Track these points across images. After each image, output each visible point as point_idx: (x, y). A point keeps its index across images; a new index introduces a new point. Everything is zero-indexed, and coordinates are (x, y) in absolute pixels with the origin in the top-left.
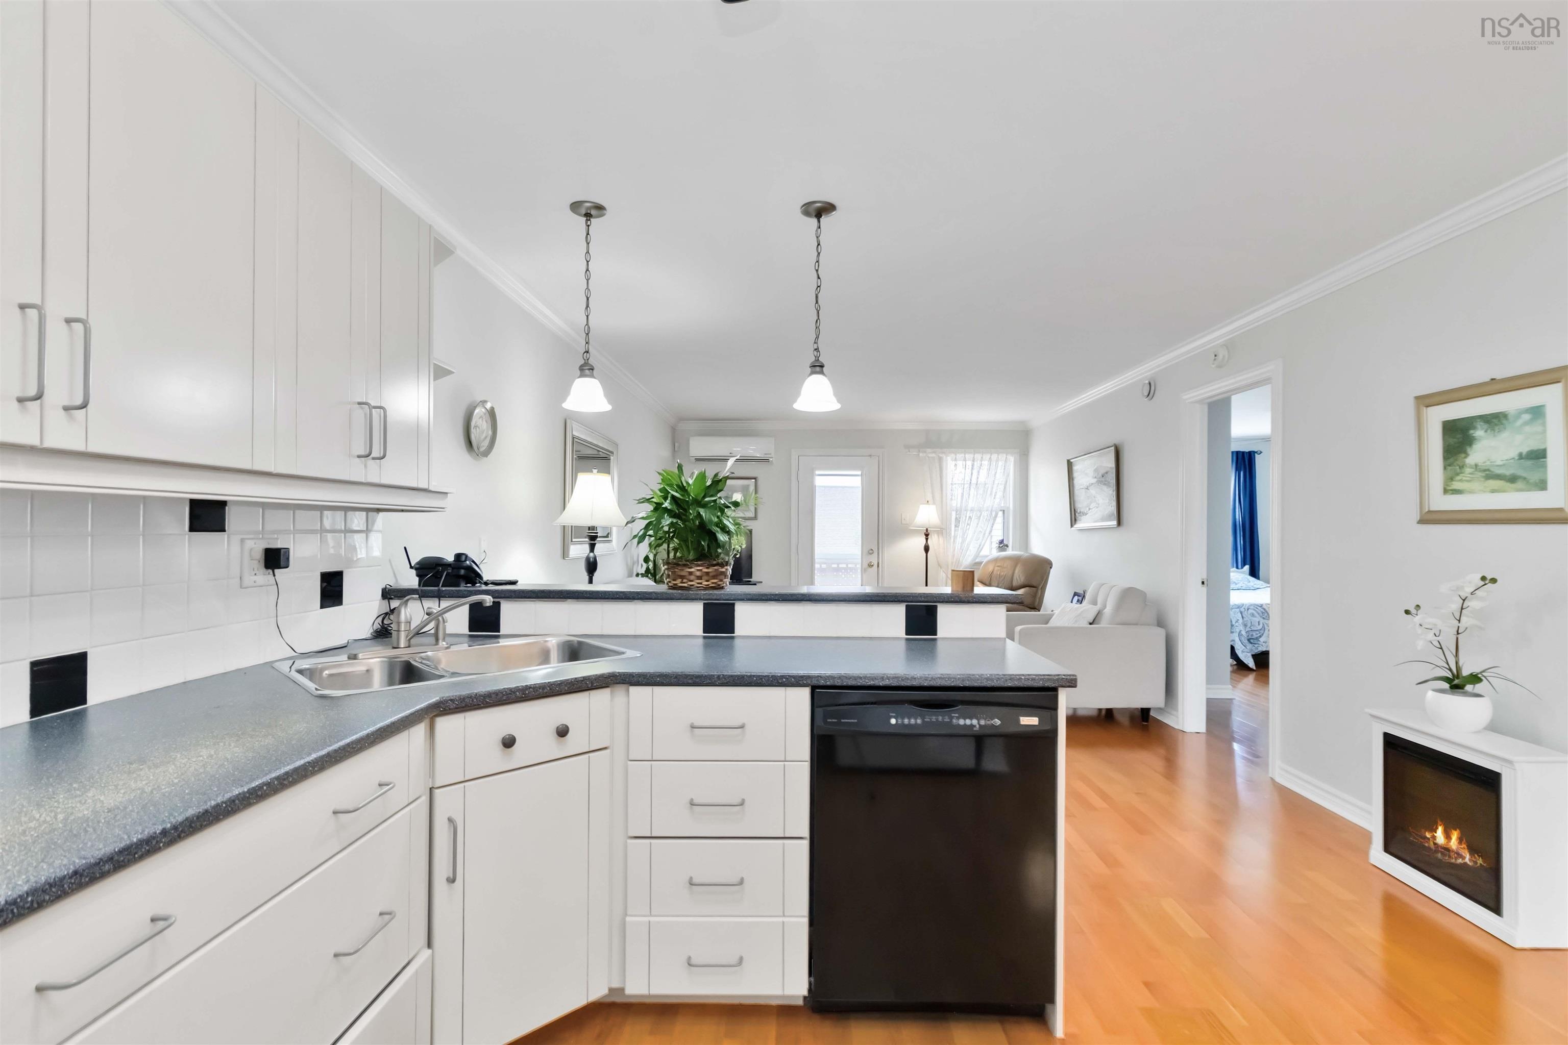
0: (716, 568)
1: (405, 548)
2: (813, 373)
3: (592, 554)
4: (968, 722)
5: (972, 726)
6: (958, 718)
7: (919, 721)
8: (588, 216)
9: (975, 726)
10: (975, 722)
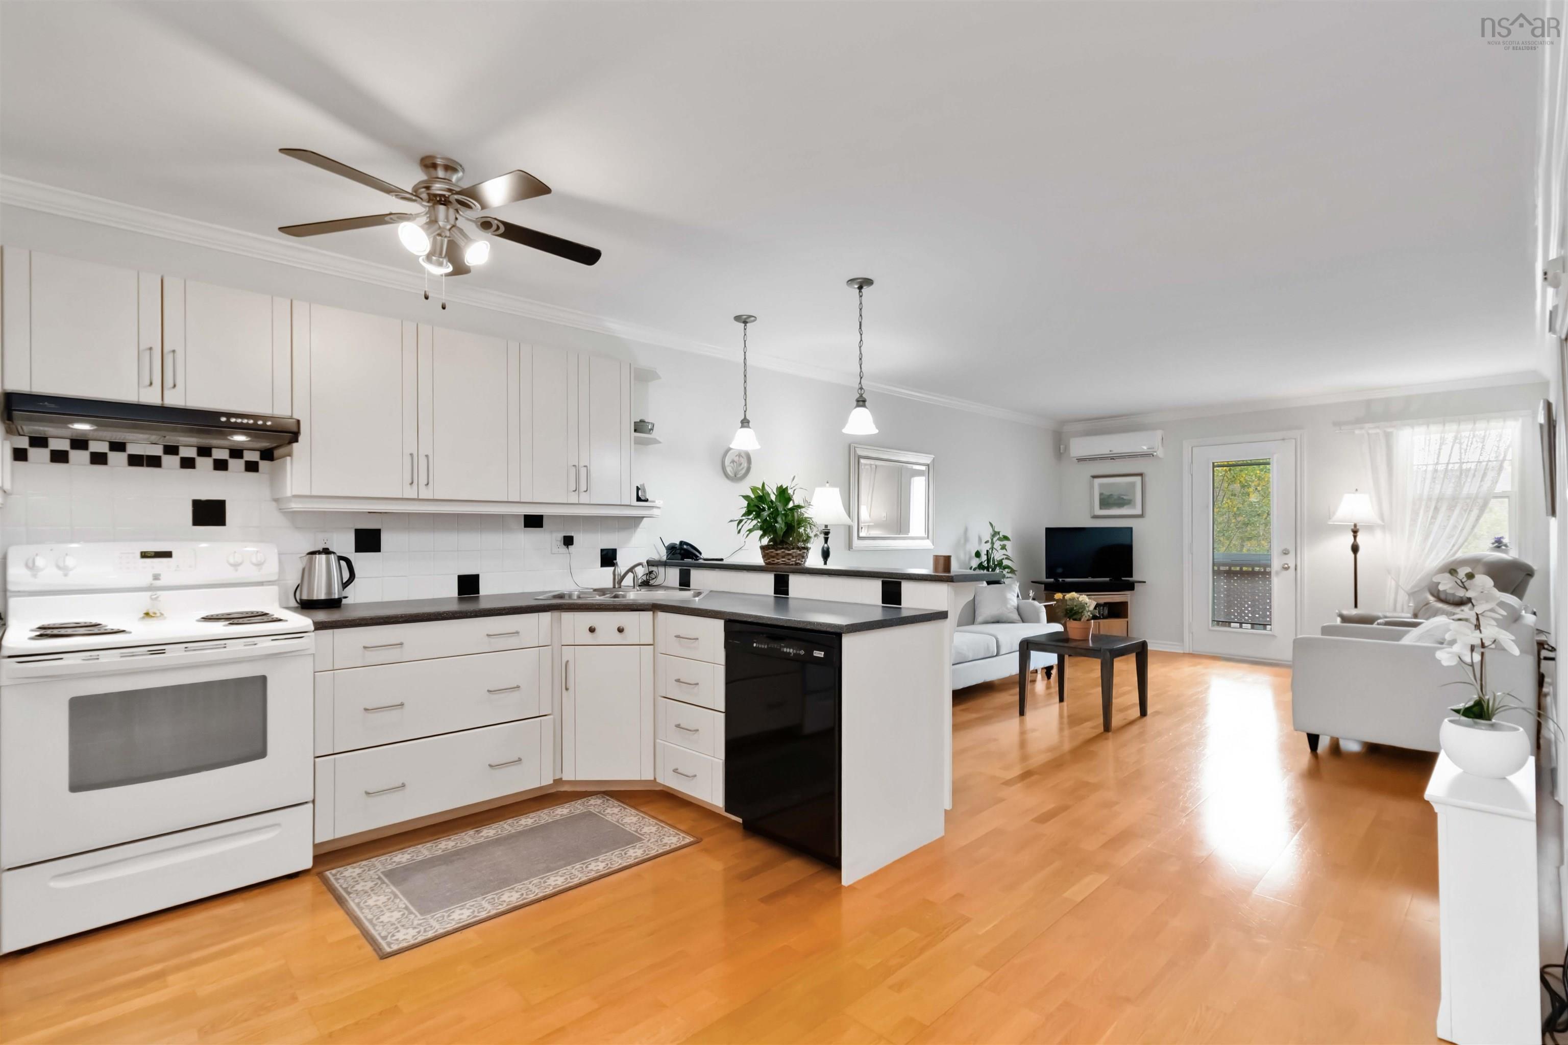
0: (783, 550)
1: (660, 538)
2: (858, 406)
3: (826, 545)
4: (788, 650)
5: (790, 653)
6: (784, 647)
7: (766, 647)
8: (745, 322)
9: (791, 653)
10: (791, 650)
